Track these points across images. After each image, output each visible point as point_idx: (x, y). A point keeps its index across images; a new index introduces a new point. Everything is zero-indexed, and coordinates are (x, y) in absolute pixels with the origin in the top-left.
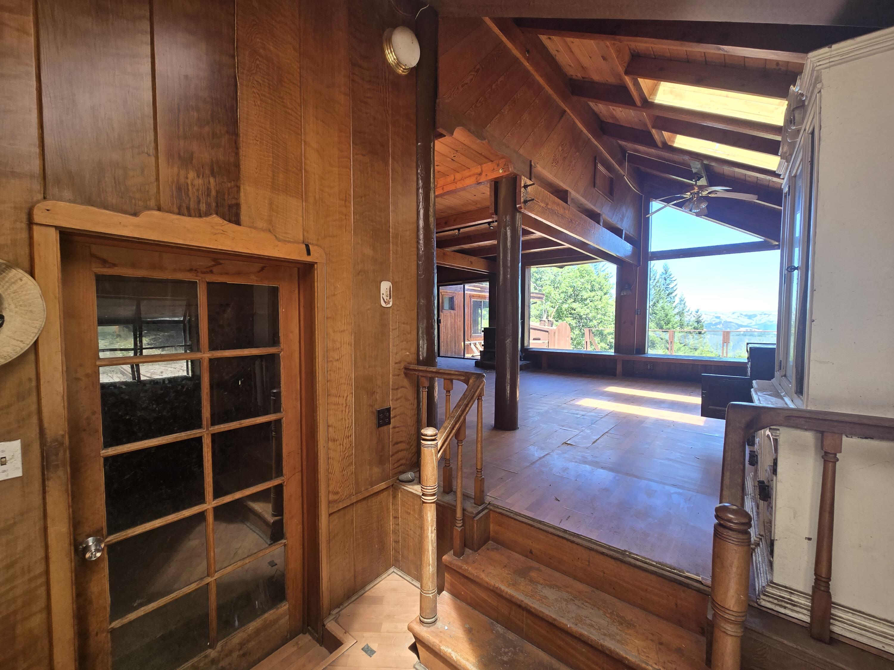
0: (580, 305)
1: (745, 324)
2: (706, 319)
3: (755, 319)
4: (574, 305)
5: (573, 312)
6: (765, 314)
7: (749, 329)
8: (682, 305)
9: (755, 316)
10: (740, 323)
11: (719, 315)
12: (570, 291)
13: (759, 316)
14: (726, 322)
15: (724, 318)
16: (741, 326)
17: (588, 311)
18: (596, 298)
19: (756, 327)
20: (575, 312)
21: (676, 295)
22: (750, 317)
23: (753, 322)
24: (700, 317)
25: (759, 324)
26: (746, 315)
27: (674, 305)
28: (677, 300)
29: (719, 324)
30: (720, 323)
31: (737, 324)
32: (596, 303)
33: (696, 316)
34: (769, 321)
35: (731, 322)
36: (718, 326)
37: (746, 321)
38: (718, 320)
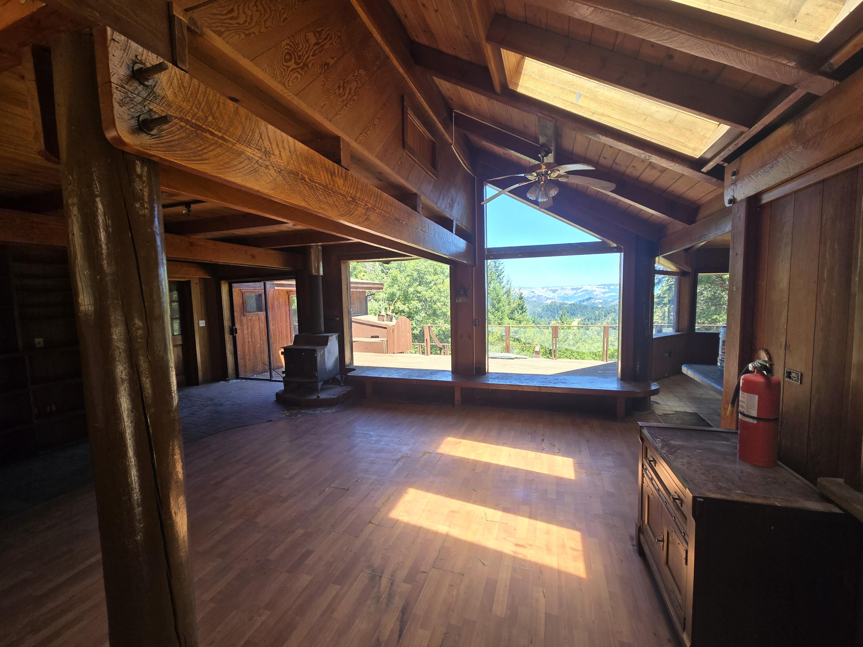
0: (424, 288)
1: (551, 297)
2: (525, 294)
3: (557, 293)
4: (419, 289)
5: (418, 295)
6: (563, 289)
7: (553, 300)
8: (509, 285)
9: (557, 290)
10: (548, 296)
11: (533, 290)
12: (415, 274)
13: (559, 290)
14: (539, 296)
15: (537, 293)
16: (548, 299)
17: (432, 294)
18: (439, 281)
19: (558, 299)
20: (421, 295)
21: (504, 277)
22: (554, 291)
23: (555, 295)
24: (522, 294)
25: (560, 297)
26: (551, 290)
27: (503, 285)
28: (505, 281)
29: (534, 298)
30: (534, 296)
31: (545, 297)
32: (439, 286)
33: (519, 293)
34: (566, 294)
35: (541, 296)
36: (533, 299)
37: (552, 295)
38: (533, 294)
